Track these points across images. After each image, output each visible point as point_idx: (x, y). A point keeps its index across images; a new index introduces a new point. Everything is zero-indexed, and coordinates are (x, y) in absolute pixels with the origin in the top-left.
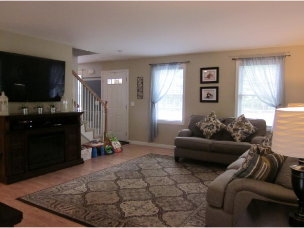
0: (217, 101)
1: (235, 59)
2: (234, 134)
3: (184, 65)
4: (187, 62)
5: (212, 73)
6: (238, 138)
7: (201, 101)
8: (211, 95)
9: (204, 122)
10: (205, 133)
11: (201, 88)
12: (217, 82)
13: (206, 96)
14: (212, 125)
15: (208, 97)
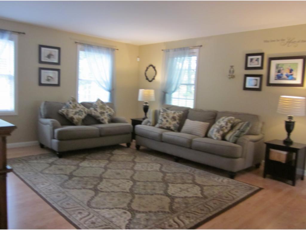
0: (58, 85)
1: (76, 43)
2: (102, 117)
3: (16, 36)
4: (19, 33)
5: (53, 53)
6: (106, 121)
7: (40, 84)
8: (51, 77)
9: (71, 108)
10: (75, 121)
11: (40, 69)
12: (59, 64)
13: (46, 78)
14: (80, 111)
15: (48, 80)
